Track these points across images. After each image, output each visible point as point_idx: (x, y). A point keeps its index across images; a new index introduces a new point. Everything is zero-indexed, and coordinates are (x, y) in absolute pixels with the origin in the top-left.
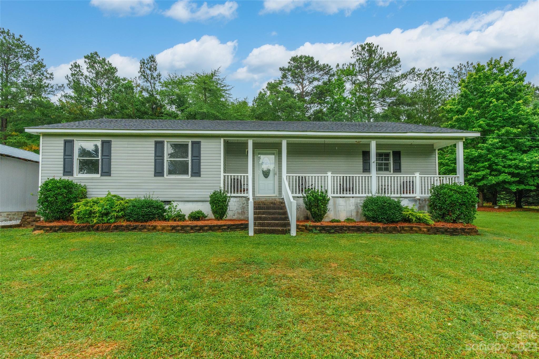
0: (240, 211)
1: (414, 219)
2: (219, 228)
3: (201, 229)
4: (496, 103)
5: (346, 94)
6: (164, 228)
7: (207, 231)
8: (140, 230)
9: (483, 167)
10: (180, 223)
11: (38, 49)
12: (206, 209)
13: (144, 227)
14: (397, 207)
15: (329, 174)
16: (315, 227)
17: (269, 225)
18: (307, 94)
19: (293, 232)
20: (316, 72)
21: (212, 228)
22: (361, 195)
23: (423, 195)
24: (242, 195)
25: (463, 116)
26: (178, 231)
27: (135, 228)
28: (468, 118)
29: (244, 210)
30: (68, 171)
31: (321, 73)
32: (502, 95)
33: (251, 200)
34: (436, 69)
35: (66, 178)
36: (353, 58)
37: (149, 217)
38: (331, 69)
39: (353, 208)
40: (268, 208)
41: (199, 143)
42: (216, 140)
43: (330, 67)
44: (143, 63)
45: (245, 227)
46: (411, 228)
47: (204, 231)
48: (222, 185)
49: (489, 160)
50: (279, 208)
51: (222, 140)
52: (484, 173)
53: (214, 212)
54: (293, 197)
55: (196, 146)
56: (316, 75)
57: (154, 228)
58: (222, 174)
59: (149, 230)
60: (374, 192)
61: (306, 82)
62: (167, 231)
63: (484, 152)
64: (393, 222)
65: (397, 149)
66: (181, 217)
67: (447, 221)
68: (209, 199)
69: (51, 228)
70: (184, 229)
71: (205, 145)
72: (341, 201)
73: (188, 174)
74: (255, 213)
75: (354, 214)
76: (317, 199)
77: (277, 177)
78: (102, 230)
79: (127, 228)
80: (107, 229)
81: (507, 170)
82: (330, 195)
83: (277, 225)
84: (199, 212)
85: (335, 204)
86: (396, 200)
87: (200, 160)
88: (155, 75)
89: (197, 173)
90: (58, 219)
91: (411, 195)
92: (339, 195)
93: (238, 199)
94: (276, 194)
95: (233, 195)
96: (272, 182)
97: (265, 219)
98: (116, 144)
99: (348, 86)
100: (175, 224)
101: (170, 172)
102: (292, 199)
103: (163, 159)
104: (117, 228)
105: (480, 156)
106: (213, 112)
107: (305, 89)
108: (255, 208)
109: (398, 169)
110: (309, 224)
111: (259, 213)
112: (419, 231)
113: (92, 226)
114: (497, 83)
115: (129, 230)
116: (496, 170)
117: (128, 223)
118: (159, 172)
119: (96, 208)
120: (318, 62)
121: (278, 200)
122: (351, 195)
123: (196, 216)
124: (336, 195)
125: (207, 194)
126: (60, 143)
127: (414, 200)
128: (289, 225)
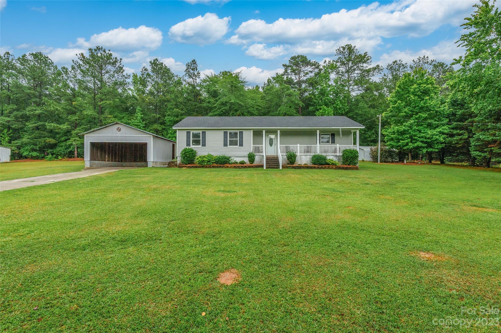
0: (260, 161)
1: (330, 163)
2: (252, 167)
3: (245, 167)
4: (413, 98)
5: (332, 83)
6: (231, 167)
7: (247, 168)
8: (222, 167)
9: (406, 137)
10: (237, 165)
11: (121, 59)
12: (246, 160)
13: (224, 166)
14: (324, 158)
15: (298, 145)
16: (290, 166)
17: (272, 165)
18: (304, 82)
19: (281, 168)
20: (309, 67)
21: (249, 167)
22: (311, 154)
23: (340, 154)
24: (261, 154)
25: (396, 105)
26: (236, 168)
27: (220, 167)
28: (399, 107)
29: (261, 160)
30: (188, 144)
31: (313, 67)
32: (418, 93)
33: (265, 156)
34: (401, 61)
35: (188, 147)
36: (336, 56)
37: (225, 163)
38: (320, 65)
39: (309, 160)
40: (271, 159)
41: (242, 132)
42: (250, 131)
43: (319, 64)
44: (188, 65)
45: (262, 166)
46: (329, 167)
47: (246, 168)
48: (252, 150)
49: (410, 133)
50: (275, 159)
51: (252, 130)
52: (407, 141)
53: (250, 161)
54: (281, 155)
55: (241, 133)
56: (309, 68)
57: (228, 167)
58: (252, 145)
59: (225, 167)
60: (318, 152)
61: (302, 74)
62: (232, 168)
63: (407, 128)
64: (322, 165)
65: (333, 133)
66: (236, 163)
67: (345, 164)
68: (248, 156)
69: (189, 167)
70: (238, 167)
71: (245, 133)
72: (303, 157)
73: (237, 145)
74: (266, 161)
75: (309, 162)
76: (291, 156)
77: (276, 146)
78: (208, 168)
79: (217, 167)
80: (210, 167)
81: (420, 139)
82: (298, 154)
83: (275, 166)
84: (243, 161)
85: (300, 158)
86: (325, 156)
87: (243, 139)
88: (196, 74)
89: (241, 145)
90: (189, 164)
91: (335, 154)
92: (302, 154)
93: (259, 156)
94: (276, 154)
95: (257, 154)
96: (274, 148)
97: (270, 163)
98: (208, 133)
99: (333, 76)
100: (235, 165)
101: (230, 145)
102: (281, 156)
103: (227, 139)
104: (213, 167)
105: (404, 131)
106: (238, 101)
107: (301, 79)
108: (266, 159)
109: (333, 142)
110: (288, 165)
111: (268, 161)
112: (332, 168)
113: (204, 166)
114: (415, 86)
115: (218, 167)
116: (414, 139)
117: (217, 165)
118: (225, 145)
119: (205, 159)
120: (310, 61)
121: (276, 156)
122: (309, 154)
123: (242, 163)
124: (301, 154)
125: (247, 154)
126: (185, 133)
127: (336, 156)
128: (279, 165)
